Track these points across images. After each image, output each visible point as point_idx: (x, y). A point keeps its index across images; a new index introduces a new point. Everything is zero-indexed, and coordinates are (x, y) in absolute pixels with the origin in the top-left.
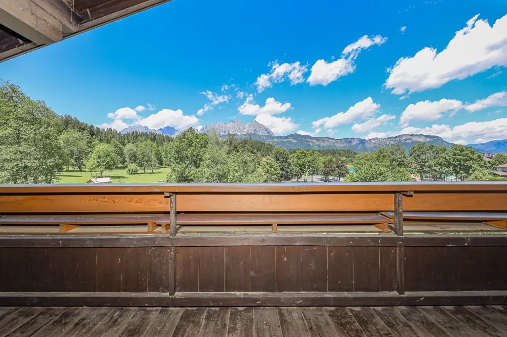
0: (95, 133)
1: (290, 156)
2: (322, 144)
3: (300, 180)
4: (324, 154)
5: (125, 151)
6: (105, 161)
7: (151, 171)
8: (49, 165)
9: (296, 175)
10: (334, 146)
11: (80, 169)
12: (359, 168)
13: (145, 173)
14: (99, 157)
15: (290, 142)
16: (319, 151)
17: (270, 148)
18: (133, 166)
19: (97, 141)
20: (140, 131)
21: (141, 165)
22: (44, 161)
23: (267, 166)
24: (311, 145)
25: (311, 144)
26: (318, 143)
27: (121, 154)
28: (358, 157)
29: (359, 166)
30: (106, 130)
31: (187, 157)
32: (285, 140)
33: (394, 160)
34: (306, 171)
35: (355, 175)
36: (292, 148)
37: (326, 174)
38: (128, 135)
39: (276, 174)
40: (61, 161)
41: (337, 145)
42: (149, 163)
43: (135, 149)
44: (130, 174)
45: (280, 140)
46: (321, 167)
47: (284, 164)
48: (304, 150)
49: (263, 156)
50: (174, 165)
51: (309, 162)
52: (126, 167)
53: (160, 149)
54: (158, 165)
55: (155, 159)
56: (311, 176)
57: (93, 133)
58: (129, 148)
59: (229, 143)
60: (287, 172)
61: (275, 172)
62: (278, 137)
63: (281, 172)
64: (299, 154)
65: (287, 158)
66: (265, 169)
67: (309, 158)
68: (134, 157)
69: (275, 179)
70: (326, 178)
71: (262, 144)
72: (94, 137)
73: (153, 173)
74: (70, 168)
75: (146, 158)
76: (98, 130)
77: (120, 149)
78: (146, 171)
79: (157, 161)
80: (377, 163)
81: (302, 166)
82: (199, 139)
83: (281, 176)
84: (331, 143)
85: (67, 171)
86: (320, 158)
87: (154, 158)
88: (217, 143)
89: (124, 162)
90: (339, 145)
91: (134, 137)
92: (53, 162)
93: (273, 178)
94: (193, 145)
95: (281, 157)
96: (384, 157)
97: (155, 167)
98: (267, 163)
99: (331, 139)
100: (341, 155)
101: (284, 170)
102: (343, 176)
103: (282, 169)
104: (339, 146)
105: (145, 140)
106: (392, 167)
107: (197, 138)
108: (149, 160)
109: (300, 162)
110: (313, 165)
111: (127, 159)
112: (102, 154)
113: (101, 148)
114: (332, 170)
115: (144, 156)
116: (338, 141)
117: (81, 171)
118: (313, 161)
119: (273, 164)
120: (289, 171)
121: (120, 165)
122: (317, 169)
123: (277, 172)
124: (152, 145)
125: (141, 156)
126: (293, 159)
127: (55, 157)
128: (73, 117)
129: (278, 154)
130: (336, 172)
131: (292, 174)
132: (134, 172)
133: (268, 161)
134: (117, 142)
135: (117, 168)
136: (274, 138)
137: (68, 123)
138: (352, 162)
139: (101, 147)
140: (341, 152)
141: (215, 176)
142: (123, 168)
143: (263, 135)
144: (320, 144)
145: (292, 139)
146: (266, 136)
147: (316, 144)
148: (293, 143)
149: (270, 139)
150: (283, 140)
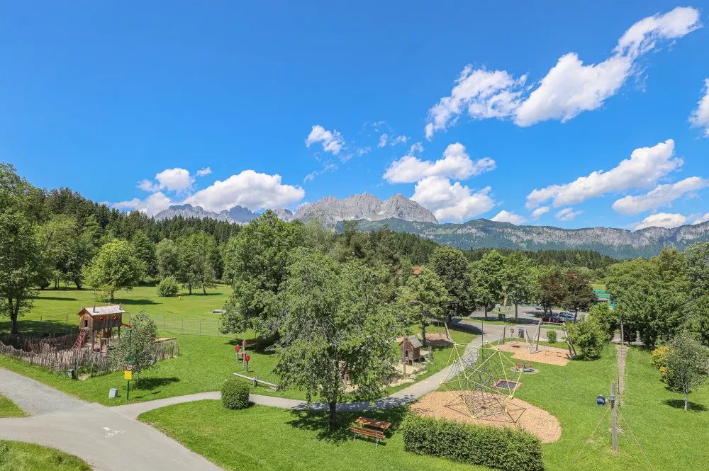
0: (110, 219)
1: (470, 265)
2: (536, 239)
3: (490, 315)
4: (541, 262)
5: (157, 253)
6: (118, 271)
7: (201, 291)
8: (14, 282)
9: (481, 304)
10: (561, 243)
11: (77, 285)
12: (618, 292)
13: (190, 294)
14: (109, 265)
15: (469, 236)
16: (530, 255)
17: (430, 247)
18: (170, 281)
19: (111, 234)
20: (188, 215)
21: (183, 279)
22: (6, 274)
23: (421, 287)
24: (514, 241)
25: (514, 239)
26: (529, 237)
27: (150, 259)
28: (615, 269)
29: (618, 288)
30: (129, 213)
31: (263, 266)
32: (459, 232)
33: (696, 276)
34: (503, 298)
35: (611, 308)
36: (474, 248)
37: (547, 303)
38: (166, 222)
39: (441, 304)
40: (35, 274)
41: (568, 242)
42: (199, 276)
43: (174, 250)
44: (163, 295)
45: (449, 231)
46: (533, 287)
47: (456, 281)
48: (498, 254)
49: (415, 263)
50: (238, 283)
51: (509, 278)
52: (158, 282)
53: (220, 248)
54: (214, 279)
55: (209, 268)
56: (514, 306)
57: (106, 219)
58: (164, 247)
59: (344, 239)
60: (463, 298)
61: (437, 299)
62: (445, 225)
63: (450, 300)
64: (488, 262)
65: (464, 269)
66: (417, 294)
67: (508, 270)
68: (172, 264)
69: (437, 313)
70: (546, 311)
71: (414, 238)
72: (108, 226)
73: (205, 294)
74: (62, 284)
75: (194, 266)
76: (115, 215)
77: (149, 248)
78: (193, 291)
79: (214, 272)
80: (659, 282)
81: (495, 286)
82: (285, 233)
83: (450, 307)
84: (557, 237)
85: (56, 289)
86: (533, 270)
87: (207, 266)
88: (321, 240)
89: (153, 272)
90: (572, 241)
91: (176, 226)
92: (21, 275)
93: (433, 311)
94: (274, 243)
95: (451, 269)
96: (676, 269)
97: (210, 283)
98: (422, 281)
99: (556, 229)
100: (577, 262)
101: (456, 295)
102: (584, 308)
103: (452, 292)
104: (573, 243)
105: (196, 232)
106: (694, 291)
107: (280, 229)
108: (199, 271)
109: (492, 278)
110: (518, 286)
111: (160, 268)
112: (114, 258)
113: (113, 249)
114: (558, 296)
115: (191, 262)
116: (570, 233)
117: (79, 288)
118: (518, 275)
119: (433, 282)
120: (468, 296)
121: (148, 279)
122: (526, 293)
123: (442, 299)
124: (206, 241)
125: (184, 263)
126: (475, 270)
127: (24, 266)
128: (73, 193)
129: (443, 263)
130: (568, 300)
131: (473, 302)
132: (171, 293)
133: (423, 276)
134: (145, 237)
135: (142, 284)
136: (438, 227)
137: (64, 203)
138: (603, 277)
139: (114, 246)
140: (578, 255)
141: (309, 309)
142: (152, 284)
143: (415, 222)
144: (532, 240)
145: (474, 230)
146: (422, 223)
147: (525, 240)
148: (477, 237)
149: (429, 230)
150: (456, 231)
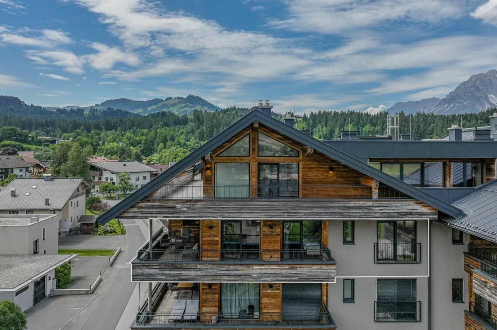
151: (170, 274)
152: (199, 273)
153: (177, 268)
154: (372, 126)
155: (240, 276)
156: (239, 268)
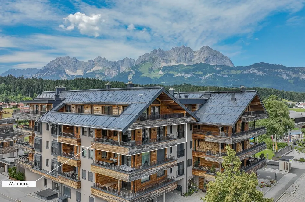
2: (302, 77)
15: (252, 75)
24: (285, 78)
26: (296, 76)
32: (246, 72)
45: (239, 72)
136: (232, 69)
143: (216, 65)
144: (298, 77)
145: (256, 71)
146: (221, 66)
147: (293, 77)
148: (258, 76)
149: (225, 71)
150: (243, 72)
151: (140, 150)
152: (147, 148)
153: (142, 148)
154: (6, 84)
155: (157, 147)
156: (157, 144)
